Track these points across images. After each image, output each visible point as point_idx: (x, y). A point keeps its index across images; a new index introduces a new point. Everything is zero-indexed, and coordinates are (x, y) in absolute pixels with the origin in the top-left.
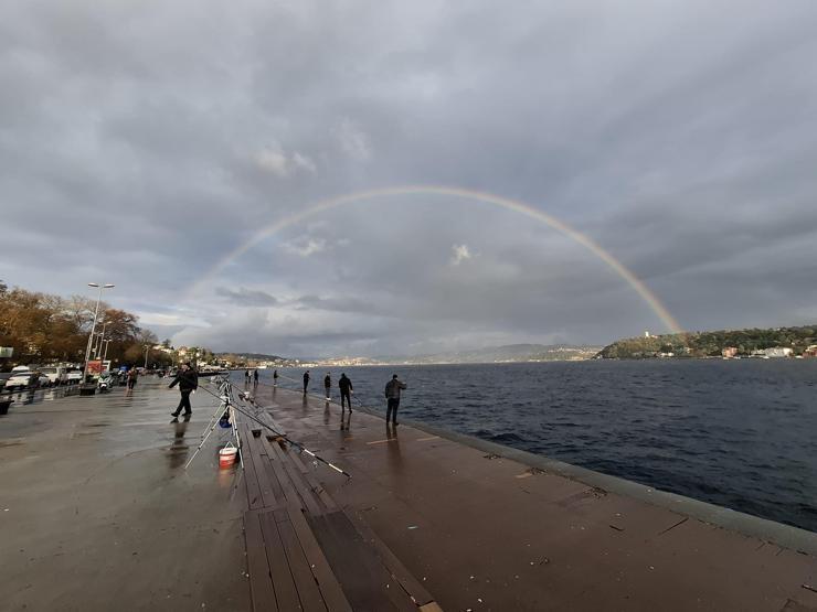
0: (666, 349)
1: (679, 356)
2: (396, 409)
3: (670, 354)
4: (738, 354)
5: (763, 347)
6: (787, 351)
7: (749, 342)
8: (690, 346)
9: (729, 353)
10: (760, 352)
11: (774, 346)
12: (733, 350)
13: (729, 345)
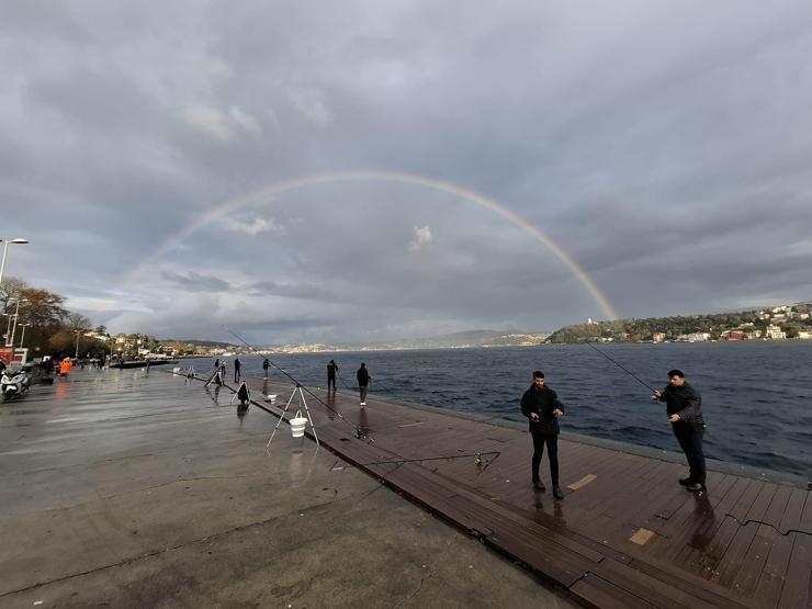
0: (606, 335)
1: (617, 340)
3: (610, 339)
4: (666, 338)
5: (687, 332)
6: (706, 336)
7: (676, 328)
8: (628, 331)
9: (659, 337)
10: (684, 336)
11: (696, 331)
12: (662, 335)
13: (659, 331)
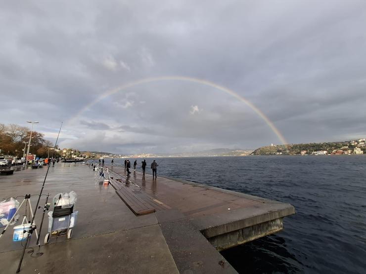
0: (279, 151)
1: (284, 154)
2: (156, 172)
3: (281, 153)
4: (307, 153)
5: (316, 150)
6: (325, 152)
7: (311, 149)
8: (289, 150)
9: (303, 153)
10: (315, 152)
11: (320, 150)
12: (305, 152)
13: (304, 150)
